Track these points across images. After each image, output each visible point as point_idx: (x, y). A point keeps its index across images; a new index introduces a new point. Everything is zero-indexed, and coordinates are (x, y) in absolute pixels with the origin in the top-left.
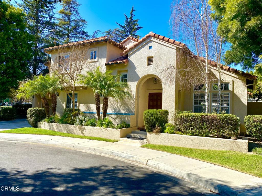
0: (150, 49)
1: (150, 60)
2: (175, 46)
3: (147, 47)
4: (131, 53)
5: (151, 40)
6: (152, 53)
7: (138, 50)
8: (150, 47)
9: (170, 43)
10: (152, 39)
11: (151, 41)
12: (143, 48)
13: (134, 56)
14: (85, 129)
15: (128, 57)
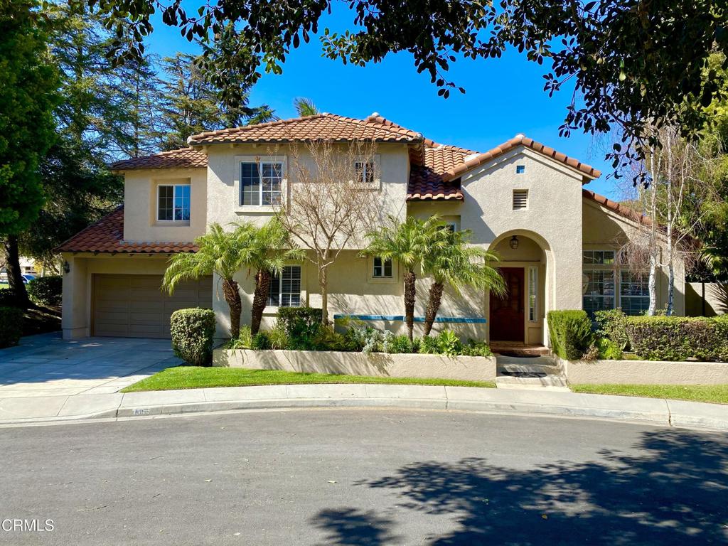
0: (518, 172)
1: (519, 197)
2: (580, 174)
3: (511, 168)
4: (471, 176)
5: (522, 153)
6: (523, 181)
7: (490, 171)
8: (520, 169)
9: (568, 167)
10: (525, 151)
11: (522, 155)
12: (501, 169)
13: (477, 185)
14: (389, 360)
15: (462, 186)
